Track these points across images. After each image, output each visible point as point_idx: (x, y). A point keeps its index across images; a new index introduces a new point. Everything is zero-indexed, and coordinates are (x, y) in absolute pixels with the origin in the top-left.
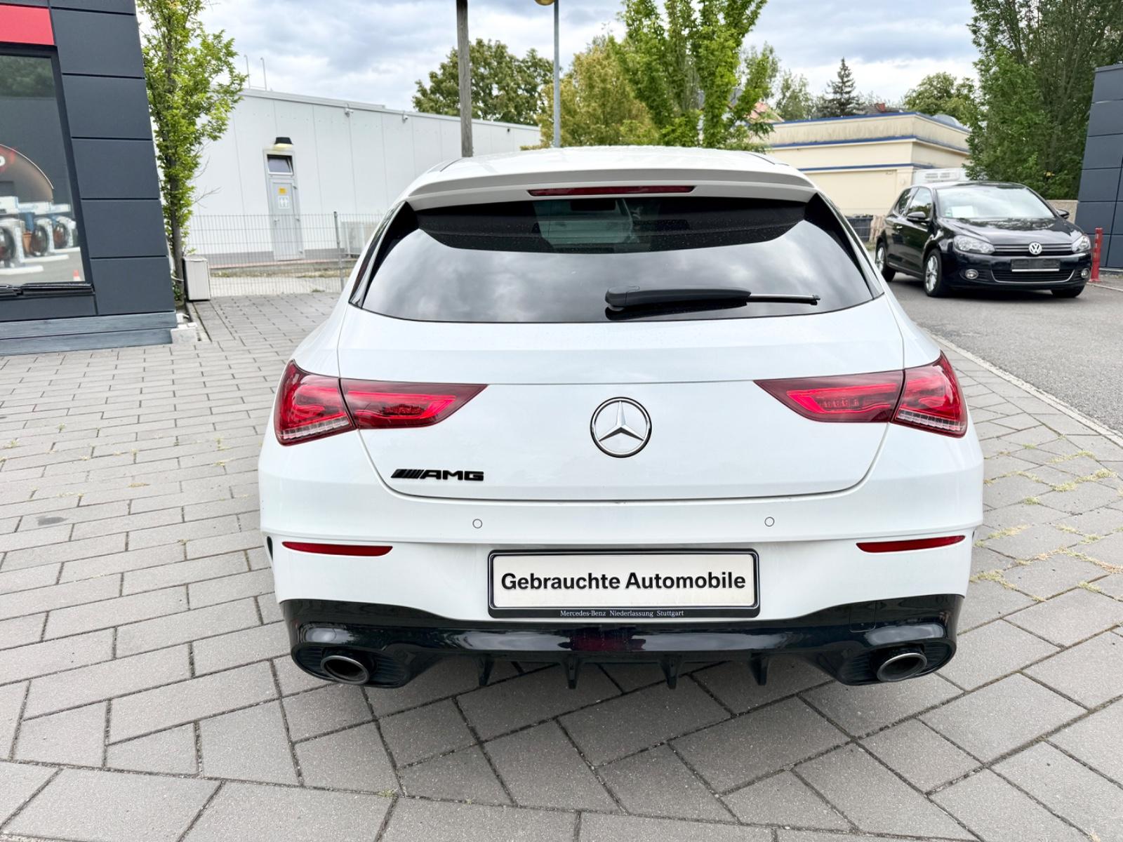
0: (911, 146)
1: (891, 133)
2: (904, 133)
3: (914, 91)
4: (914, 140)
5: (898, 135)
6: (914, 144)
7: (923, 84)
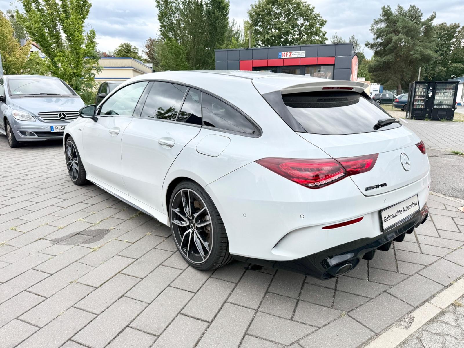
0: (132, 71)
1: (123, 66)
2: (128, 66)
3: (117, 49)
4: (133, 69)
5: (126, 66)
6: (133, 70)
7: (120, 47)
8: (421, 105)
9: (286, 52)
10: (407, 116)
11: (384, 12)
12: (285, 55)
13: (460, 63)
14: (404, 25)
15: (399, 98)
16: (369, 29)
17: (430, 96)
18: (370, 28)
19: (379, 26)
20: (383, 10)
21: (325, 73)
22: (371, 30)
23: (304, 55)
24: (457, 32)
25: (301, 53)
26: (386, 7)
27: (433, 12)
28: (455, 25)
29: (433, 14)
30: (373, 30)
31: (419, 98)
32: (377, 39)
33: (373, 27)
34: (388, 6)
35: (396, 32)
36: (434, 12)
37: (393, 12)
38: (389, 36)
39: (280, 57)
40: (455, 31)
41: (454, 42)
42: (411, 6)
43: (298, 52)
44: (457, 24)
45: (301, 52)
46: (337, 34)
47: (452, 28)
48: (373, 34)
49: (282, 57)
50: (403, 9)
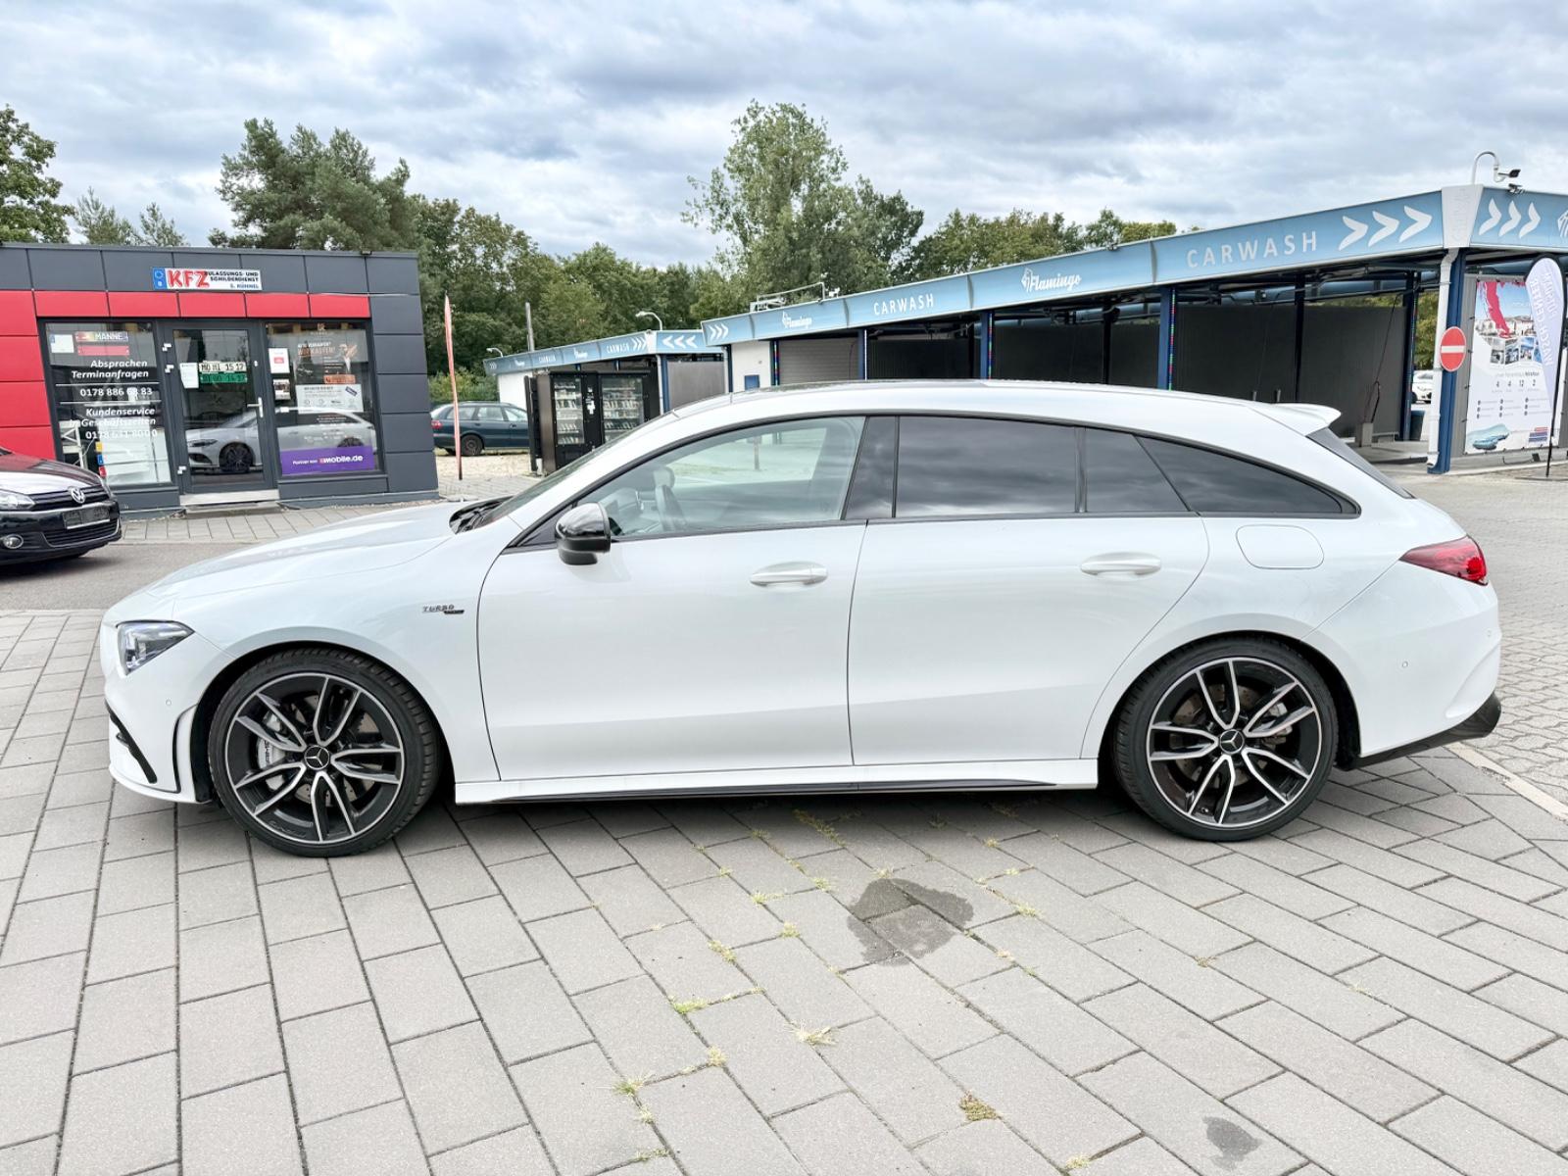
8: (574, 435)
9: (182, 271)
10: (534, 468)
11: (255, 137)
12: (181, 278)
13: (485, 314)
14: (334, 190)
15: (440, 417)
16: (217, 189)
17: (592, 412)
18: (220, 186)
19: (244, 182)
20: (251, 131)
21: (338, 348)
22: (224, 192)
23: (258, 285)
24: (457, 226)
25: (244, 276)
26: (259, 124)
27: (398, 160)
28: (448, 205)
29: (400, 165)
30: (229, 195)
31: (565, 419)
32: (245, 223)
33: (227, 184)
34: (266, 122)
35: (303, 207)
36: (402, 162)
37: (285, 145)
38: (287, 220)
39: (160, 284)
40: (450, 221)
41: (454, 252)
42: (337, 132)
43: (234, 271)
44: (451, 201)
45: (244, 272)
46: (95, 197)
47: (443, 214)
48: (231, 206)
49: (169, 287)
50: (315, 140)
